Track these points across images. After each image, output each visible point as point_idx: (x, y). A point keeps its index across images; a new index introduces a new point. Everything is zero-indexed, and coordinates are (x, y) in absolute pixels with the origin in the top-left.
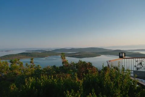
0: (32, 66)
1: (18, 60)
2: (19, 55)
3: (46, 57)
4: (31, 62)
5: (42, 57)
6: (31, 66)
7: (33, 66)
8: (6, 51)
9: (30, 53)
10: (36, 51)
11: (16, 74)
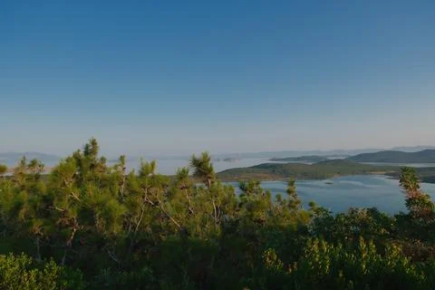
0: (293, 204)
1: (258, 184)
2: (255, 169)
3: (328, 177)
4: (289, 192)
5: (317, 178)
6: (291, 202)
7: (296, 203)
8: (226, 160)
9: (281, 165)
10: (298, 159)
11: (260, 221)
